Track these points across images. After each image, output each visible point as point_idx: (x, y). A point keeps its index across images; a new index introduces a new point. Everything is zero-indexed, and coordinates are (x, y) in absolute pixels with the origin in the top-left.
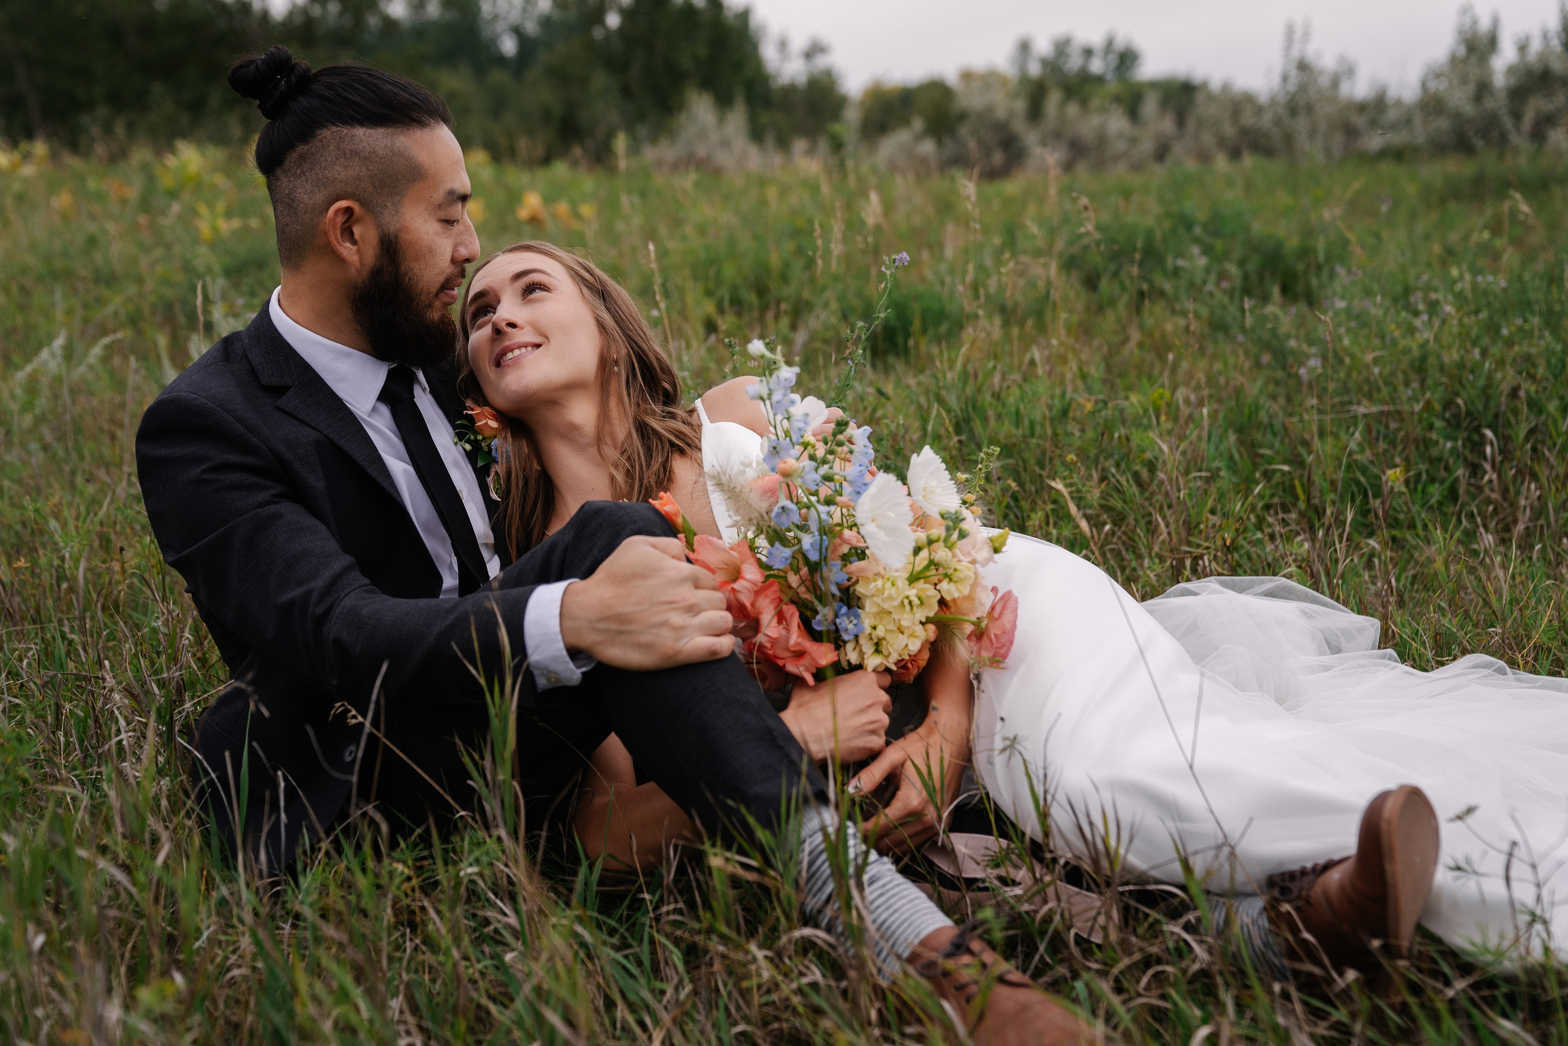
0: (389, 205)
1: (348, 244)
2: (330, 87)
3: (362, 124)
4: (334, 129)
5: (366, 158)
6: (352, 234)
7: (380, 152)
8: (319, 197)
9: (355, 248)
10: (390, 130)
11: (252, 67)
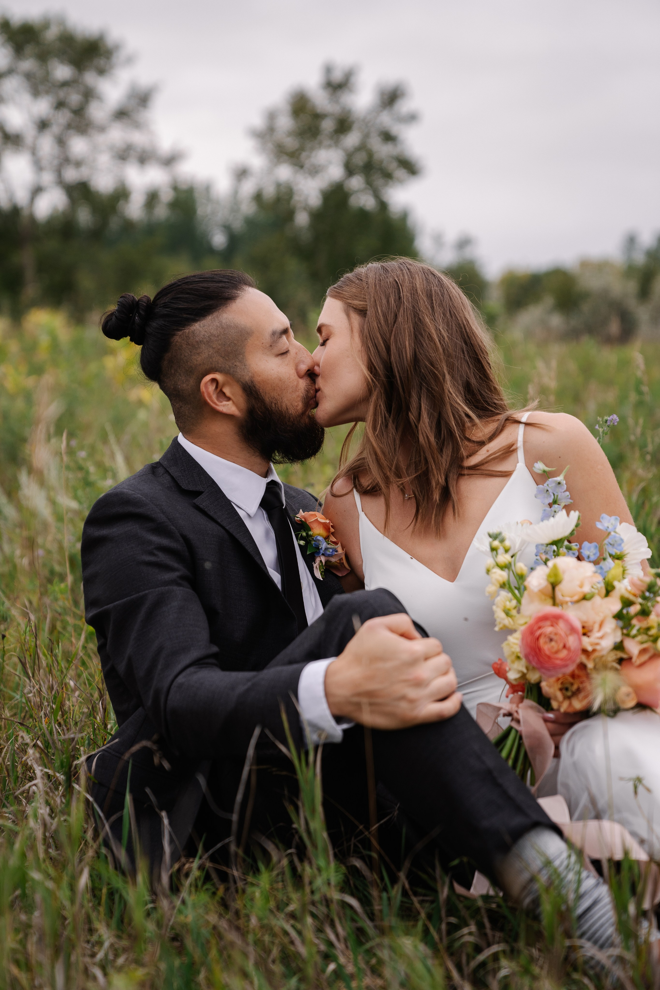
0: (238, 364)
1: (225, 403)
2: (165, 306)
3: (195, 321)
4: (180, 333)
5: (208, 342)
6: (224, 394)
7: (215, 332)
8: (192, 382)
9: (230, 403)
10: (215, 314)
11: (114, 318)
